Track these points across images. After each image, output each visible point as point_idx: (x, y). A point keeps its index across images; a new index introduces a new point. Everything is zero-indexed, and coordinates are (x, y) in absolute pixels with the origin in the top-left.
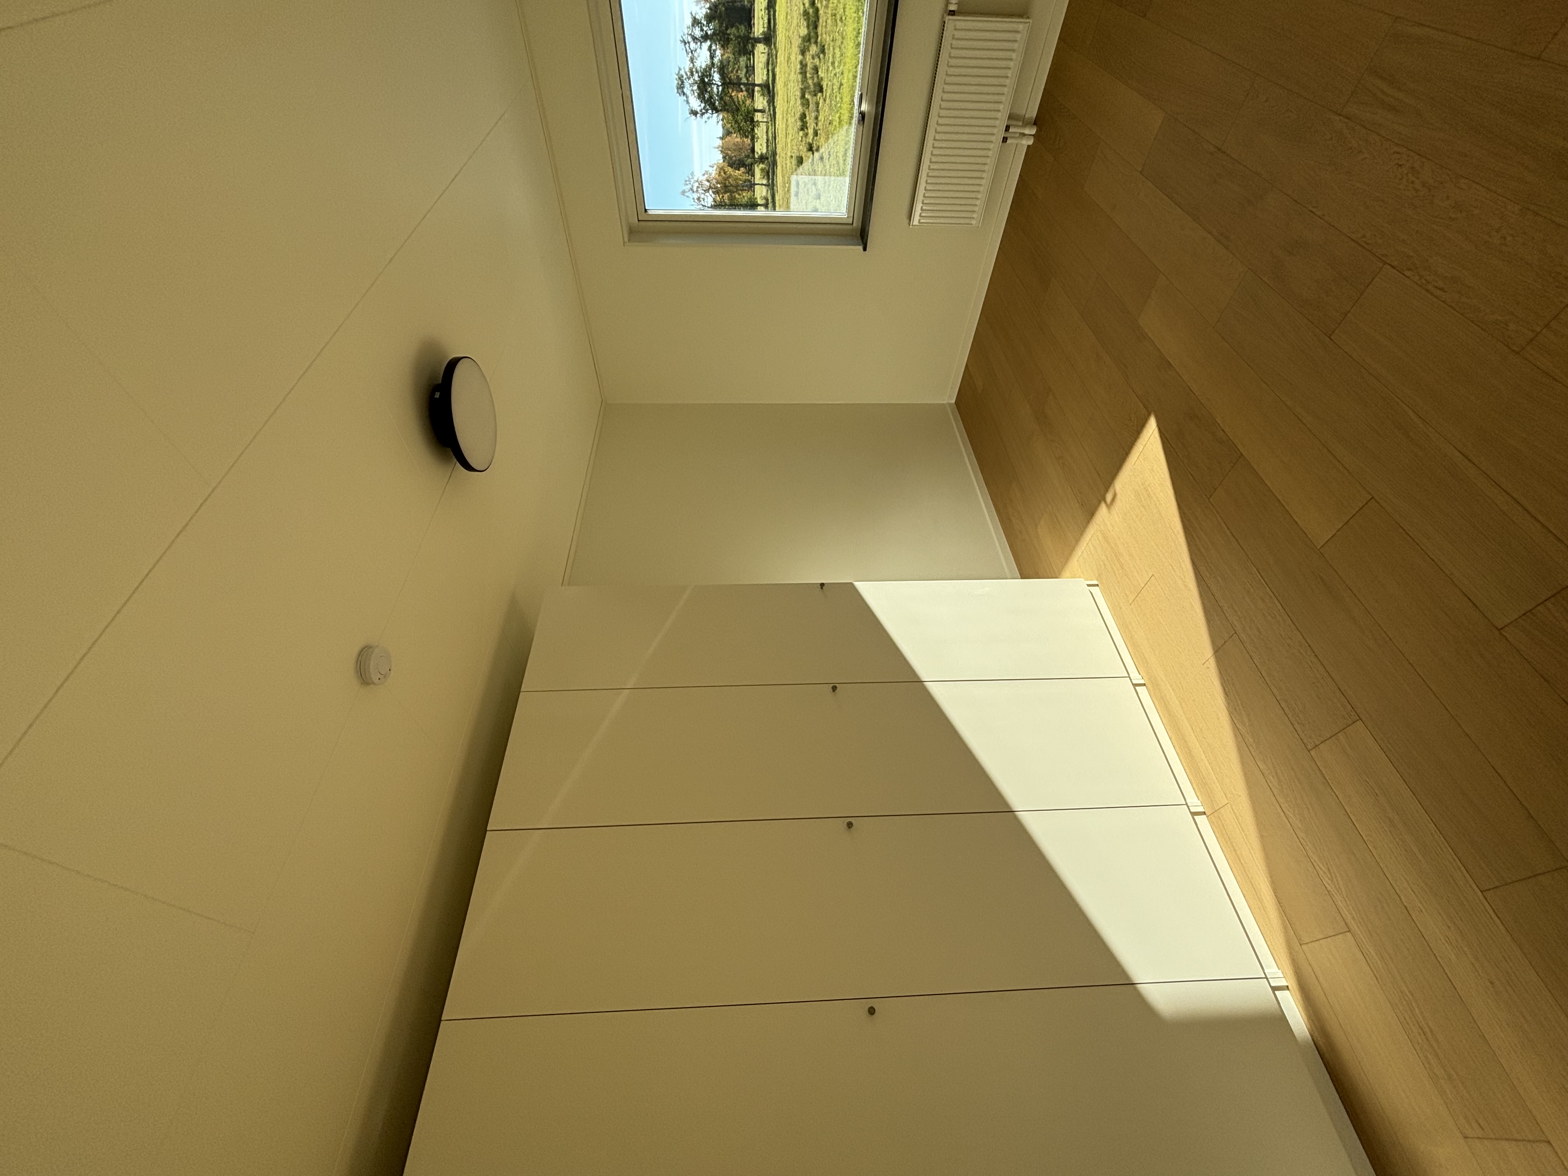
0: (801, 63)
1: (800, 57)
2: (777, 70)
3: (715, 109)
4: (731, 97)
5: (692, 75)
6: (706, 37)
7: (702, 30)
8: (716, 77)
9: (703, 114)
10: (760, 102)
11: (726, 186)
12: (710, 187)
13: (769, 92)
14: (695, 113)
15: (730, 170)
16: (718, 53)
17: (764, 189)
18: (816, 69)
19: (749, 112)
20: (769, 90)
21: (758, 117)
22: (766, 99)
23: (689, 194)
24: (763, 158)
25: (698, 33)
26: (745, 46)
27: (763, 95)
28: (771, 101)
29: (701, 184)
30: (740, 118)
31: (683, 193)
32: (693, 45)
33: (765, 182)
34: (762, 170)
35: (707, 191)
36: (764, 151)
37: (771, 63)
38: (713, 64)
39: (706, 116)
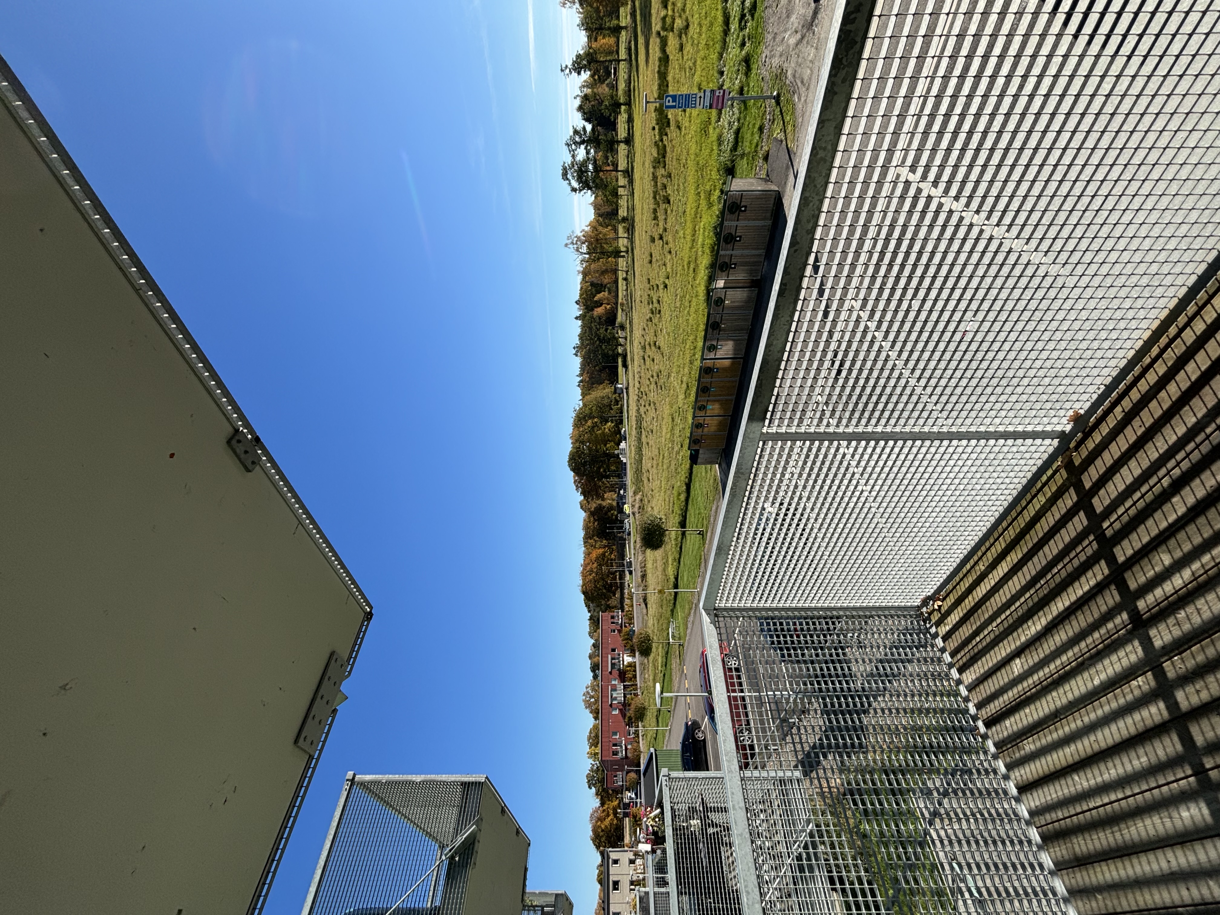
0: (653, 174)
1: (652, 170)
2: (635, 164)
3: (590, 188)
4: (602, 179)
5: (573, 166)
6: (583, 142)
7: (581, 137)
8: (591, 167)
9: (580, 190)
10: (622, 181)
11: (597, 240)
12: (586, 241)
13: (629, 176)
14: (574, 190)
15: (600, 228)
16: (592, 151)
17: (626, 240)
18: (665, 187)
19: (614, 189)
20: (629, 174)
21: (621, 191)
22: (627, 180)
23: (571, 246)
24: (624, 220)
25: (577, 139)
26: (611, 146)
27: (624, 177)
28: (631, 182)
29: (578, 238)
30: (608, 193)
31: (566, 245)
32: (574, 147)
33: (626, 235)
34: (624, 227)
35: (584, 243)
36: (625, 214)
37: (630, 156)
38: (588, 159)
39: (582, 192)
